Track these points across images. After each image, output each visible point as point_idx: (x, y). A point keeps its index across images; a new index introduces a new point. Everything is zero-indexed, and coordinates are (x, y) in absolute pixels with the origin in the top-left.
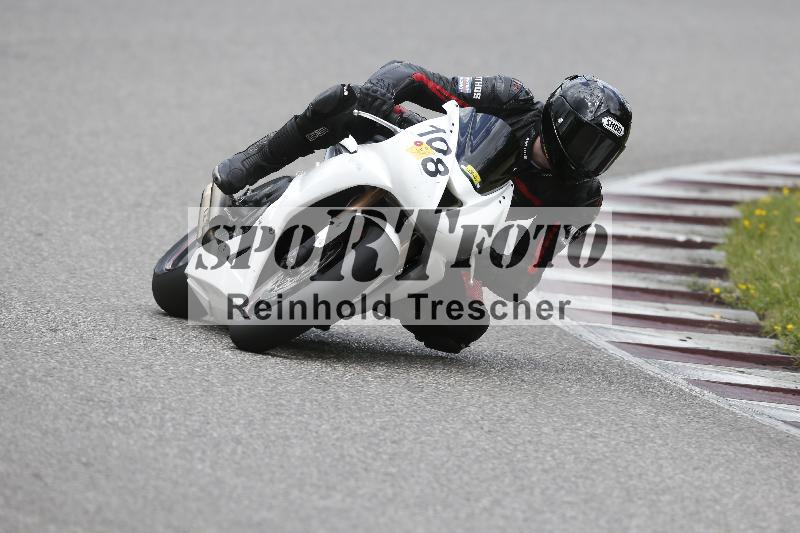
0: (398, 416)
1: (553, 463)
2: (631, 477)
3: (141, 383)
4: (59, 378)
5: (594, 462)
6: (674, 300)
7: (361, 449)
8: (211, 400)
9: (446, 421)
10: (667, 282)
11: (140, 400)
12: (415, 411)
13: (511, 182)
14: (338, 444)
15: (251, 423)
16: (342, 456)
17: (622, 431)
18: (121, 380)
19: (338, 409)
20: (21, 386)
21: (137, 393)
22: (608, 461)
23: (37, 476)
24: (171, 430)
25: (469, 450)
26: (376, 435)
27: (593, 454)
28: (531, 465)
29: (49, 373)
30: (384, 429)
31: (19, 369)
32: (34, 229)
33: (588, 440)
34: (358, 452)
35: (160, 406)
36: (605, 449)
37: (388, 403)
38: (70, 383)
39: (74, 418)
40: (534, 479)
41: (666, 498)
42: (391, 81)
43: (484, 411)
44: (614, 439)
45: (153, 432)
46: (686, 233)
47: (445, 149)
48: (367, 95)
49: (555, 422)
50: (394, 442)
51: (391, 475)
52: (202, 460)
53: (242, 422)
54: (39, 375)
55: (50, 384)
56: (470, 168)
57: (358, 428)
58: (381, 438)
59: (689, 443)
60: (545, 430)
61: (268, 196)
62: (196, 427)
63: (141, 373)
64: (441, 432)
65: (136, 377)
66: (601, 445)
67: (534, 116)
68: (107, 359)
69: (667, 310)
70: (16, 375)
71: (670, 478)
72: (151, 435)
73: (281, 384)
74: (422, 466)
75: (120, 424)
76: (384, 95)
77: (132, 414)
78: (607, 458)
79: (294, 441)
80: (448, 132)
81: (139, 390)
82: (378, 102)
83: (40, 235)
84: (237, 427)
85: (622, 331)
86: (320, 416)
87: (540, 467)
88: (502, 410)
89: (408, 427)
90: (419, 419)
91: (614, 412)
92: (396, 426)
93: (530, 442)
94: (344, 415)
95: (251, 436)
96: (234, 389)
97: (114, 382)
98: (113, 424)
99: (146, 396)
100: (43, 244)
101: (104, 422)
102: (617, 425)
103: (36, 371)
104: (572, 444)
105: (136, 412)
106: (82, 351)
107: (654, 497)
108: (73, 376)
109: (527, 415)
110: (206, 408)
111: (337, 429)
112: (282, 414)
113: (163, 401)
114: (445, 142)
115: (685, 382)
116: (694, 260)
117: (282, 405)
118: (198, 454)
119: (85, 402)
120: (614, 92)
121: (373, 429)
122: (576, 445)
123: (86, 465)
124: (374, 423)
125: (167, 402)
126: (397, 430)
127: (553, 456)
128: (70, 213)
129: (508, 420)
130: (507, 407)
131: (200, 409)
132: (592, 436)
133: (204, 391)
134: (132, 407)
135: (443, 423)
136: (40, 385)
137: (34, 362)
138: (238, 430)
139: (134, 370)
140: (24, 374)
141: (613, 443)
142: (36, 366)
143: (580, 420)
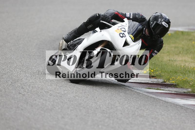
13: (141, 39)
42: (110, 14)
47: (125, 30)
48: (104, 16)
56: (131, 36)
61: (78, 43)
67: (146, 22)
76: (109, 17)
80: (125, 26)
82: (107, 19)
114: (125, 29)
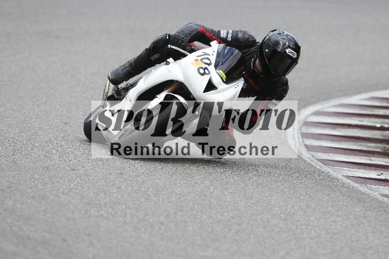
0: (240, 212)
1: (315, 235)
2: (353, 241)
3: (115, 196)
4: (76, 193)
5: (335, 234)
6: (375, 156)
7: (222, 228)
8: (149, 203)
9: (263, 214)
10: (371, 147)
11: (115, 203)
12: (248, 209)
14: (211, 225)
15: (168, 215)
16: (213, 231)
17: (349, 219)
18: (106, 194)
19: (211, 208)
20: (57, 196)
21: (113, 200)
22: (342, 234)
23: (64, 240)
24: (130, 218)
25: (275, 228)
26: (229, 221)
27: (335, 230)
28: (305, 236)
29: (70, 190)
30: (233, 218)
31: (56, 189)
32: (64, 121)
33: (332, 224)
34: (221, 229)
35: (124, 207)
36: (340, 228)
37: (235, 205)
38: (81, 195)
39: (82, 212)
40: (306, 242)
41: (370, 251)
42: (188, 32)
43: (281, 209)
44: (345, 223)
45: (121, 219)
46: (381, 123)
47: (209, 63)
48: (175, 38)
49: (317, 215)
50: (238, 224)
51: (236, 240)
52: (144, 233)
53: (164, 214)
54: (66, 192)
55: (71, 196)
56: (221, 72)
57: (220, 218)
58: (232, 222)
59: (381, 225)
60: (312, 218)
62: (142, 216)
63: (115, 191)
64: (261, 219)
65: (113, 193)
66: (339, 226)
67: (256, 49)
68: (99, 183)
69: (371, 160)
70: (55, 192)
71: (372, 242)
72: (120, 221)
73: (183, 196)
74: (252, 236)
75: (105, 215)
76: (183, 38)
77: (111, 210)
78: (341, 232)
79: (189, 223)
80: (211, 55)
81: (114, 199)
82: (180, 41)
83: (67, 123)
84: (162, 217)
85: (349, 170)
86: (202, 211)
87: (309, 237)
88: (290, 209)
89: (245, 217)
90: (250, 213)
91: (345, 210)
92: (239, 216)
93: (304, 224)
94: (214, 211)
95: (168, 221)
96: (160, 198)
97: (102, 195)
98: (102, 215)
99: (118, 201)
100: (68, 128)
101: (97, 214)
102: (346, 216)
103: (64, 189)
104: (325, 225)
105: (113, 210)
106: (87, 180)
107: (364, 251)
108: (82, 192)
109: (303, 211)
110: (146, 208)
111: (210, 218)
112: (184, 211)
113: (125, 204)
114: (209, 60)
115: (379, 195)
116: (384, 136)
117: (183, 206)
118: (143, 230)
119: (88, 204)
120: (293, 38)
121: (228, 218)
122: (327, 226)
123: (89, 235)
124: (228, 215)
125: (128, 205)
126: (240, 218)
127: (315, 231)
128: (81, 113)
129: (293, 214)
130: (293, 207)
131: (144, 208)
132: (335, 222)
133: (145, 199)
134: (111, 207)
135: (262, 215)
136: (66, 196)
137: (63, 185)
138: (162, 218)
139: (112, 189)
140: (58, 191)
141: (345, 225)
142: (64, 187)
143: (328, 214)
